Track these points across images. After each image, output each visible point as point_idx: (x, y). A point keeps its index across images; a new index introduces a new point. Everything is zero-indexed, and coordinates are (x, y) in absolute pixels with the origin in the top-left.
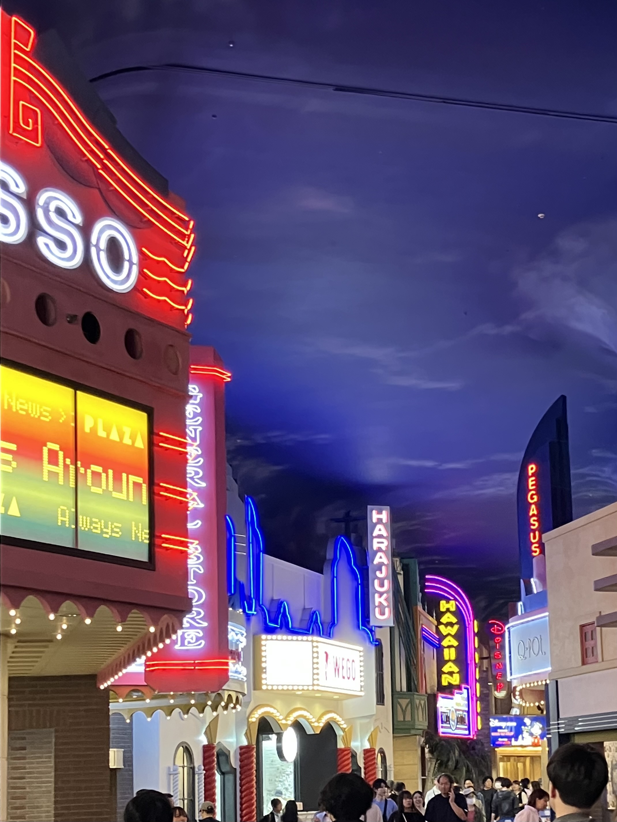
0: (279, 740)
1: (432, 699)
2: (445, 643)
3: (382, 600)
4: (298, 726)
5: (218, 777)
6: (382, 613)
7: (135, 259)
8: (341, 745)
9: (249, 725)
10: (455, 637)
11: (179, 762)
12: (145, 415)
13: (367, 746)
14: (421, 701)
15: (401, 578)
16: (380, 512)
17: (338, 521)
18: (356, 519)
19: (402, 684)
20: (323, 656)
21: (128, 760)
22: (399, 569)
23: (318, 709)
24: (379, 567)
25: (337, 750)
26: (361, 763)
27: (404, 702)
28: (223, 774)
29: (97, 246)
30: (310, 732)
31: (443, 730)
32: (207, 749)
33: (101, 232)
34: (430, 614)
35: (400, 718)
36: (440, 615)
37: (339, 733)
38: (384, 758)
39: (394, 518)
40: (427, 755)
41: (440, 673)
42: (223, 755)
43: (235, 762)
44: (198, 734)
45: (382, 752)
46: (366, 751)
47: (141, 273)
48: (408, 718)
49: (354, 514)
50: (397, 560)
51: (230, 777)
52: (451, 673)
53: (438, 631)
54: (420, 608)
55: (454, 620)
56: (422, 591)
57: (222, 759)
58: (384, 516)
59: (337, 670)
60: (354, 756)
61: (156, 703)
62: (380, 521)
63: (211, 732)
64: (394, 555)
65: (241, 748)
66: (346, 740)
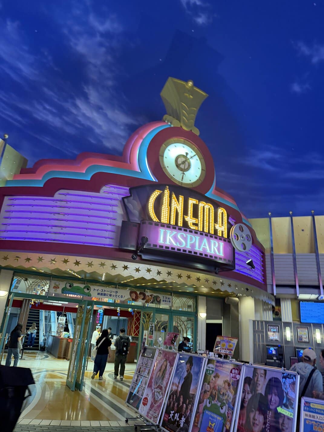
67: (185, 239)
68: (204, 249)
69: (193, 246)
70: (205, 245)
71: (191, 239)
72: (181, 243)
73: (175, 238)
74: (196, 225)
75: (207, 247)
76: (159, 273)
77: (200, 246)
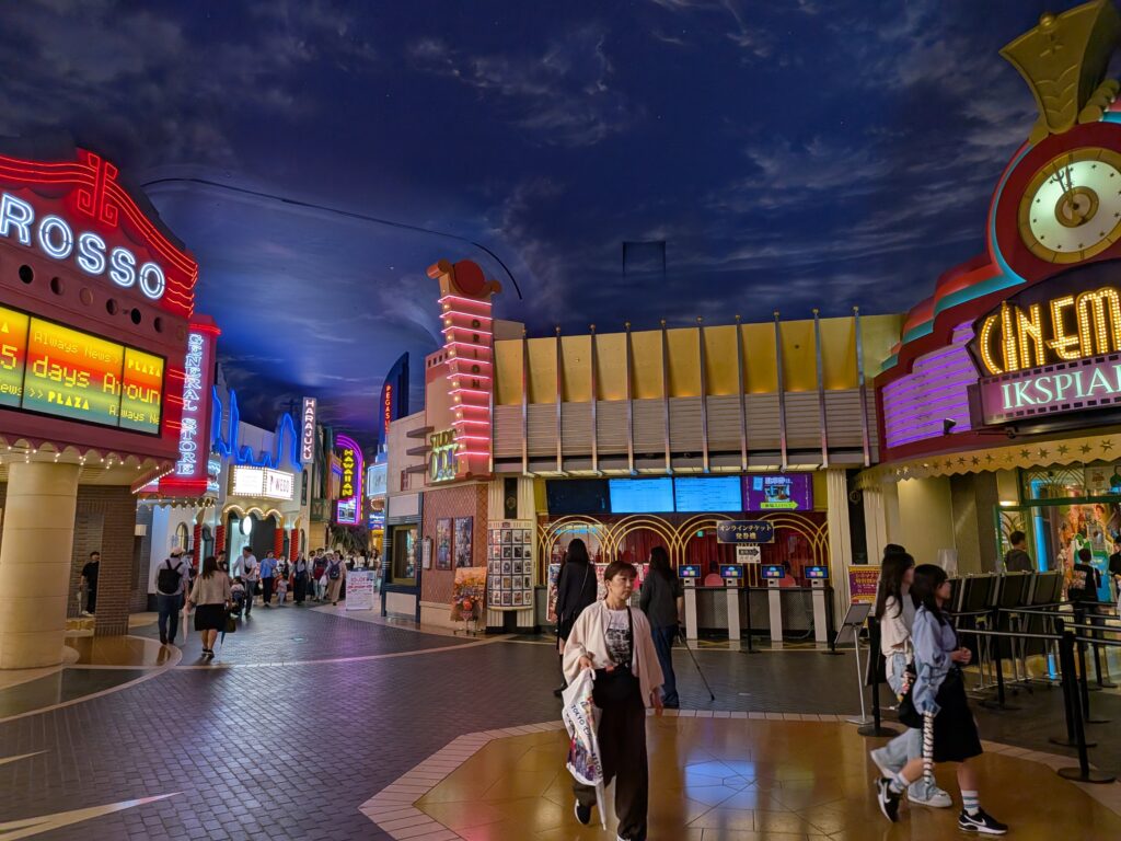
0: (241, 523)
1: (335, 503)
2: (346, 472)
3: (308, 449)
4: (253, 516)
5: (202, 543)
6: (308, 456)
7: (163, 283)
8: (278, 527)
9: (223, 514)
10: (352, 469)
11: (180, 533)
12: (162, 360)
13: (294, 527)
14: (327, 504)
15: (321, 437)
16: (310, 401)
17: (286, 404)
18: (297, 404)
19: (317, 494)
20: (269, 479)
21: (149, 531)
22: (320, 431)
23: (266, 507)
24: (308, 430)
25: (275, 529)
26: (289, 536)
27: (318, 504)
28: (206, 541)
29: (143, 276)
30: (260, 519)
31: (340, 520)
32: (197, 528)
33: (146, 269)
34: (338, 456)
35: (315, 512)
36: (344, 457)
37: (278, 520)
38: (303, 535)
39: (319, 404)
40: (330, 534)
41: (342, 489)
42: (206, 530)
43: (213, 534)
44: (192, 518)
45: (302, 530)
46: (293, 531)
47: (166, 289)
48: (319, 513)
49: (296, 401)
50: (320, 427)
51: (209, 543)
52: (348, 489)
53: (342, 466)
54: (332, 452)
55: (351, 460)
56: (334, 444)
57: (206, 533)
58: (313, 403)
59: (277, 486)
60: (285, 533)
61: (166, 501)
62: (310, 406)
63: (200, 517)
64: (317, 423)
65: (218, 527)
66: (282, 525)
67: (1052, 386)
68: (1100, 391)
69: (1070, 392)
70: (1098, 381)
71: (1064, 381)
72: (1044, 397)
73: (1032, 392)
74: (1076, 347)
75: (1106, 384)
76: (1044, 454)
77: (1085, 388)
